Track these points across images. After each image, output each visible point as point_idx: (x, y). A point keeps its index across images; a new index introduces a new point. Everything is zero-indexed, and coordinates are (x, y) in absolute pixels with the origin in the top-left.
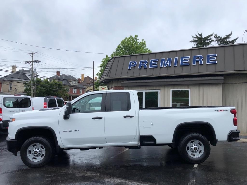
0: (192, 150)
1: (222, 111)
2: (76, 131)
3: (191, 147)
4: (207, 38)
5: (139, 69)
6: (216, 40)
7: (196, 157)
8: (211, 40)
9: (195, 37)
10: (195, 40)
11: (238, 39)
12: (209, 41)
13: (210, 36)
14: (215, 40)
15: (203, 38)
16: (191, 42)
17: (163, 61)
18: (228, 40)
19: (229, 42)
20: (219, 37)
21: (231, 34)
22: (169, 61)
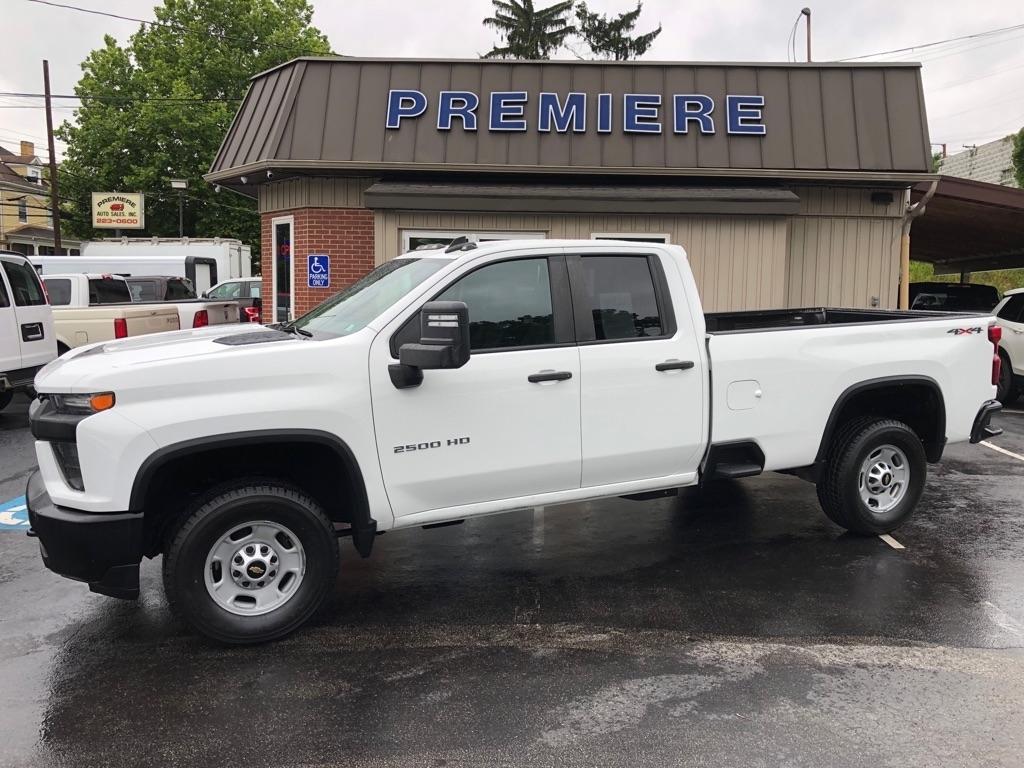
0: (876, 484)
1: (967, 331)
2: (456, 442)
3: (871, 475)
4: (549, 16)
5: (439, 130)
6: (583, 27)
7: (884, 508)
8: (563, 27)
9: (505, 6)
10: (504, 18)
11: (658, 36)
12: (555, 29)
13: (561, 10)
14: (579, 28)
15: (535, 11)
16: (488, 25)
17: (551, 107)
18: (625, 34)
19: (628, 45)
20: (594, 17)
21: (637, 12)
22: (574, 107)
